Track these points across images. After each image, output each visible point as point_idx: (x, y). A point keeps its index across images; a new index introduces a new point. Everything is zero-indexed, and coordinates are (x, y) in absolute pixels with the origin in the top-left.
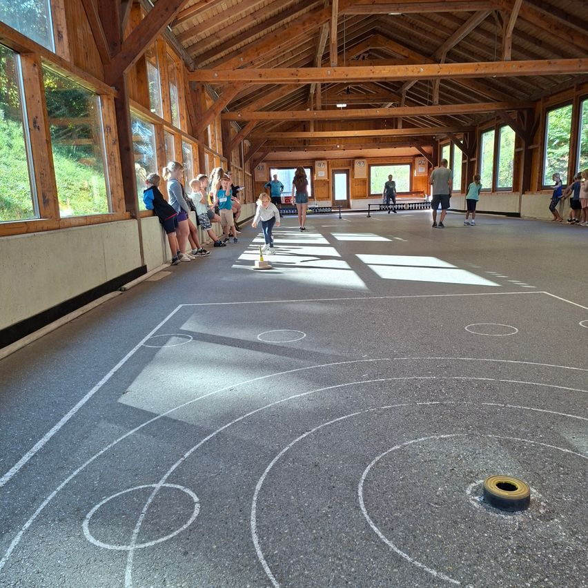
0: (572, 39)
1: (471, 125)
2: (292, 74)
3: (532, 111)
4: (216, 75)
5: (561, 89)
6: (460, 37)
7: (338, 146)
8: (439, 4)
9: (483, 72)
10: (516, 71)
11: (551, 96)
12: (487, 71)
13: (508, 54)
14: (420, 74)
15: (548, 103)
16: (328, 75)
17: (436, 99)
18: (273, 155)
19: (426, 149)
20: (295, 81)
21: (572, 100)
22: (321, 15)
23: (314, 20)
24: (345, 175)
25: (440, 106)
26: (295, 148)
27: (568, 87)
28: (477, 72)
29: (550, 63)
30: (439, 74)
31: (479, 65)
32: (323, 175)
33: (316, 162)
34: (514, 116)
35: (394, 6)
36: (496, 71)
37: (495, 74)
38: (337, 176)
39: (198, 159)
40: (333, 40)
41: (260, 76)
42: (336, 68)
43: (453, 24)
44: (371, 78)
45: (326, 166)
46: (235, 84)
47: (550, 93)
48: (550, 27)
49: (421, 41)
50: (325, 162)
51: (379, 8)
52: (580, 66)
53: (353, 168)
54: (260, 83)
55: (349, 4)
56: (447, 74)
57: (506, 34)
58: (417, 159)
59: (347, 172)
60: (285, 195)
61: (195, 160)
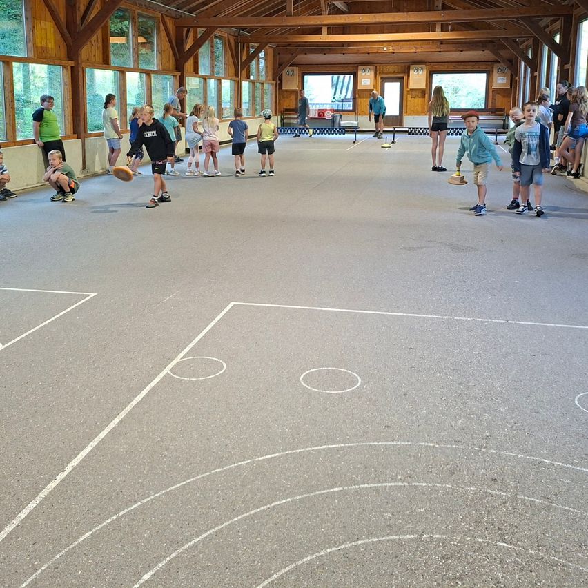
7: (385, 48)
18: (304, 58)
24: (398, 84)
25: (442, 13)
26: (330, 50)
32: (368, 83)
33: (360, 67)
38: (387, 85)
45: (373, 73)
50: (371, 67)
53: (409, 76)
58: (496, 66)
59: (400, 79)
60: (318, 107)
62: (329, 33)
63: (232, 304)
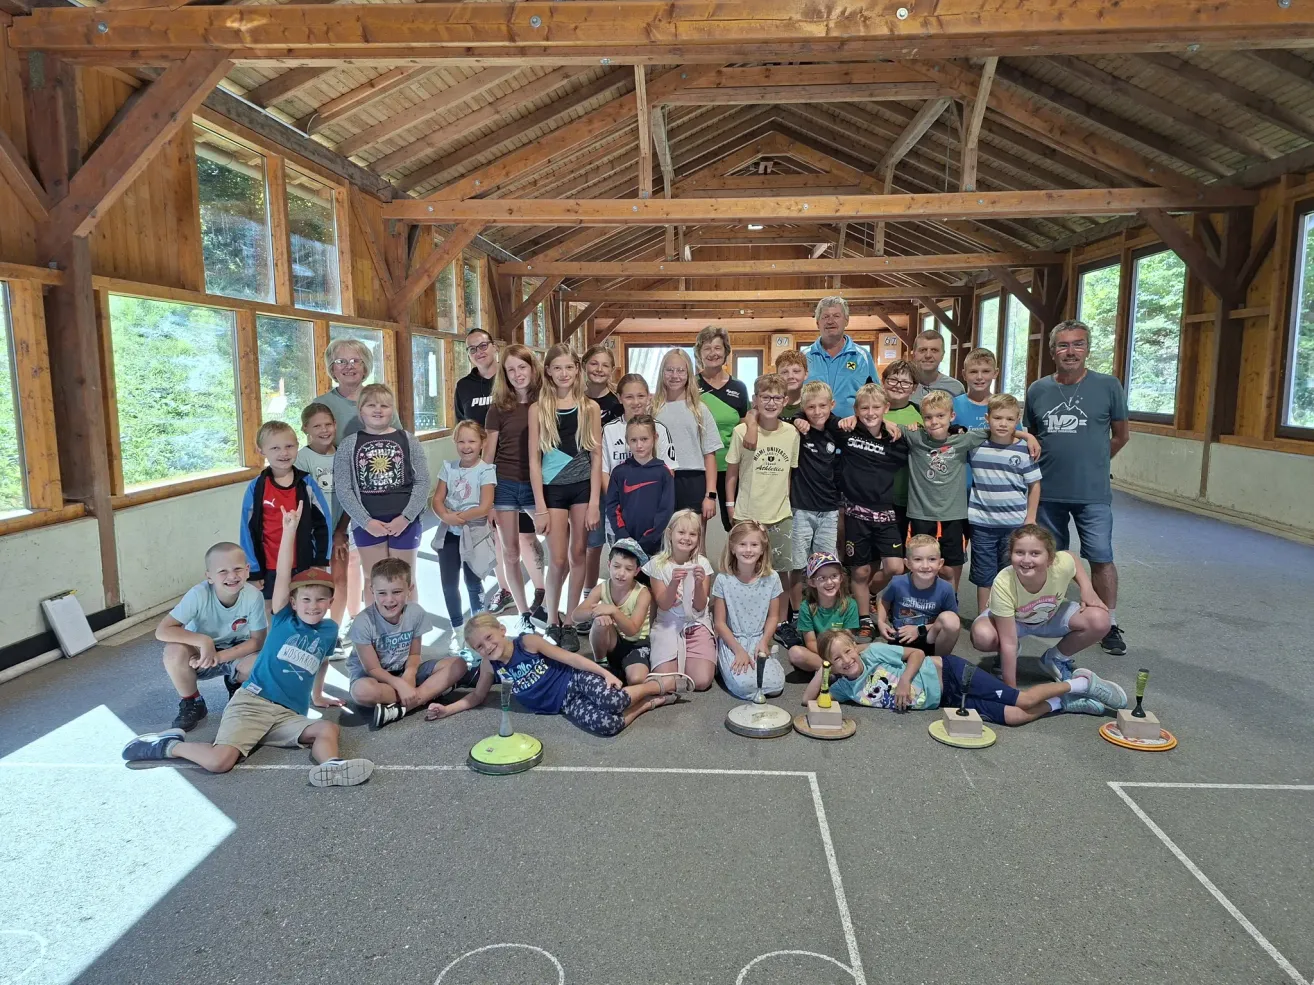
0: (1094, 152)
1: (966, 285)
2: (568, 211)
3: (1057, 271)
4: (431, 209)
5: (1103, 235)
6: (910, 140)
7: (742, 312)
8: (839, 87)
9: (921, 211)
10: (986, 210)
11: (1088, 244)
12: (929, 210)
13: (969, 179)
14: (801, 215)
15: (1081, 257)
16: (633, 213)
17: (880, 246)
18: (628, 324)
19: (899, 320)
20: (575, 221)
21: (1120, 255)
22: (621, 106)
23: (610, 115)
24: (756, 359)
25: (887, 260)
26: (667, 312)
27: (1113, 232)
28: (911, 212)
29: (1050, 196)
30: (838, 214)
31: (912, 199)
34: (1026, 276)
35: (756, 90)
36: (945, 209)
37: (946, 215)
38: (741, 361)
39: (393, 357)
40: (642, 151)
41: (511, 211)
42: (649, 202)
43: (899, 119)
44: (713, 220)
46: (466, 225)
47: (1084, 240)
48: (1051, 131)
49: (853, 144)
51: (728, 95)
52: (1109, 203)
53: (770, 348)
54: (515, 225)
55: (672, 88)
56: (853, 214)
57: (966, 145)
58: (883, 336)
59: (759, 354)
61: (387, 358)
62: (687, 289)
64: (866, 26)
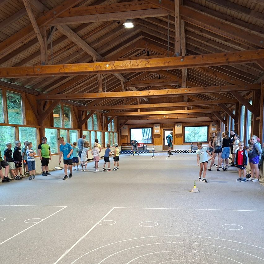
2: (81, 96)
7: (165, 117)
9: (170, 94)
16: (97, 96)
25: (188, 103)
30: (149, 95)
32: (158, 132)
33: (154, 125)
36: (177, 93)
41: (67, 97)
46: (56, 101)
50: (159, 125)
53: (175, 128)
58: (211, 123)
62: (141, 111)
63: (114, 208)
64: (101, 68)
